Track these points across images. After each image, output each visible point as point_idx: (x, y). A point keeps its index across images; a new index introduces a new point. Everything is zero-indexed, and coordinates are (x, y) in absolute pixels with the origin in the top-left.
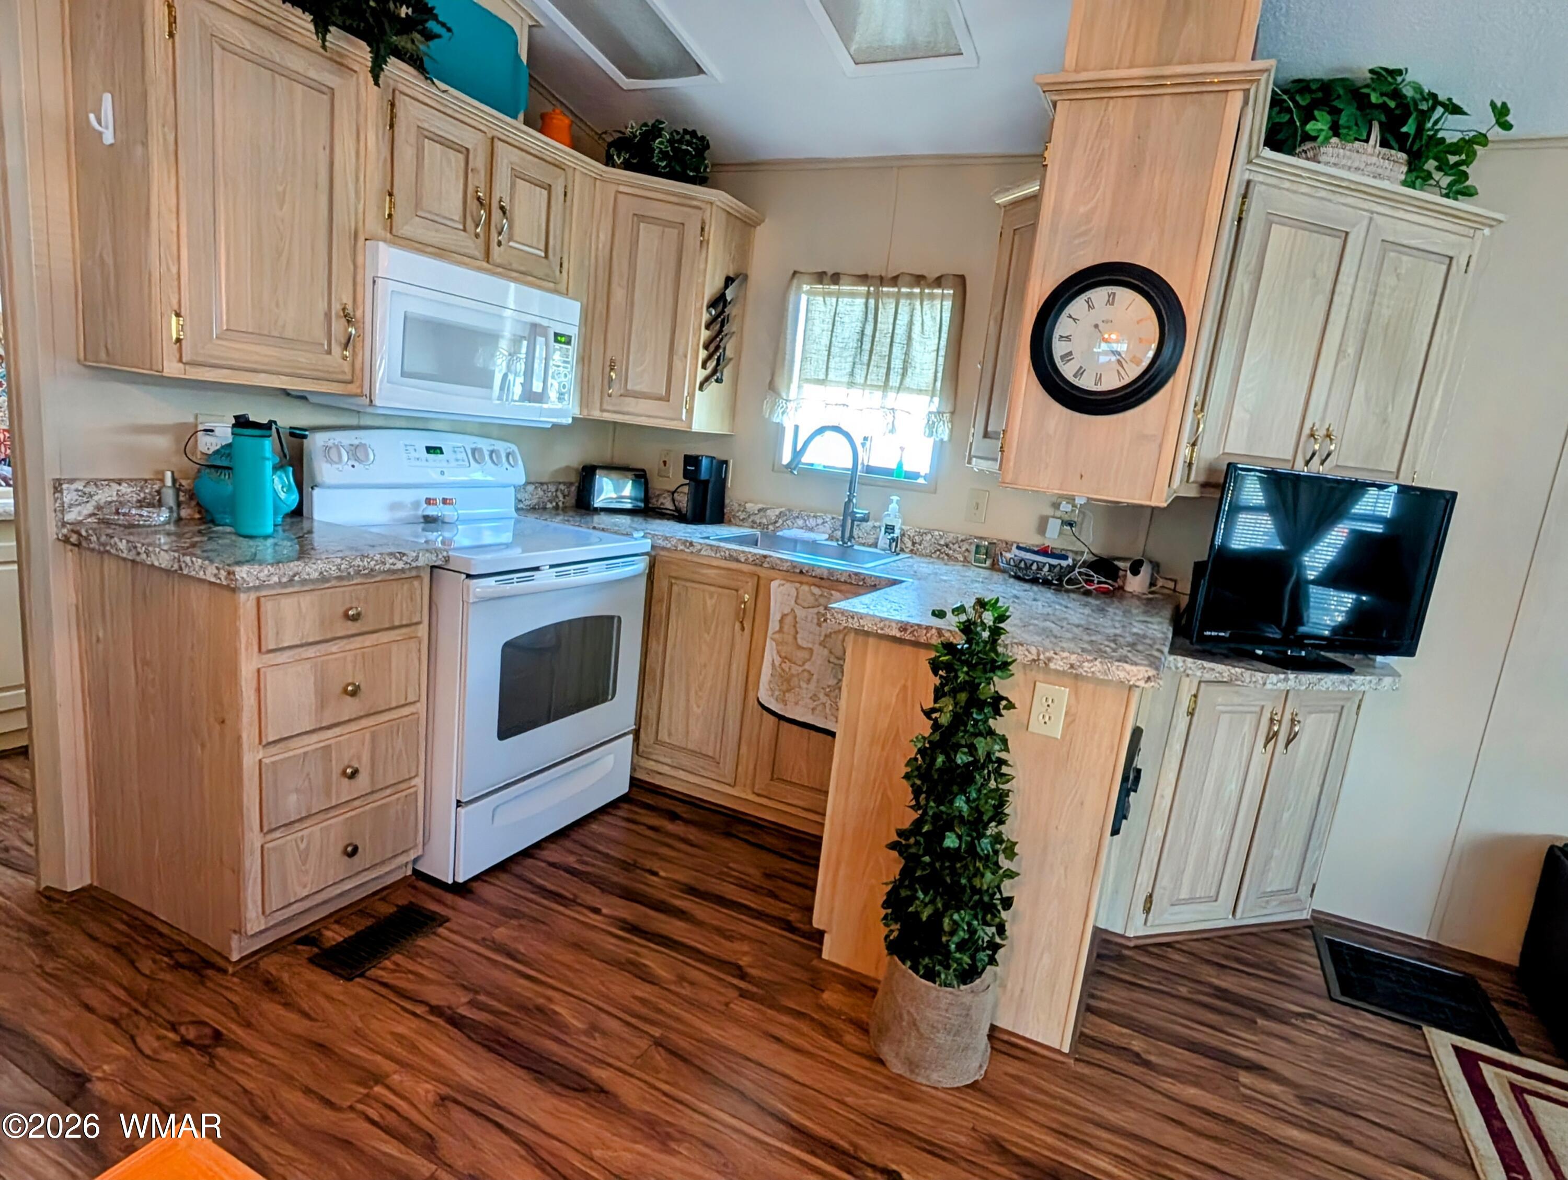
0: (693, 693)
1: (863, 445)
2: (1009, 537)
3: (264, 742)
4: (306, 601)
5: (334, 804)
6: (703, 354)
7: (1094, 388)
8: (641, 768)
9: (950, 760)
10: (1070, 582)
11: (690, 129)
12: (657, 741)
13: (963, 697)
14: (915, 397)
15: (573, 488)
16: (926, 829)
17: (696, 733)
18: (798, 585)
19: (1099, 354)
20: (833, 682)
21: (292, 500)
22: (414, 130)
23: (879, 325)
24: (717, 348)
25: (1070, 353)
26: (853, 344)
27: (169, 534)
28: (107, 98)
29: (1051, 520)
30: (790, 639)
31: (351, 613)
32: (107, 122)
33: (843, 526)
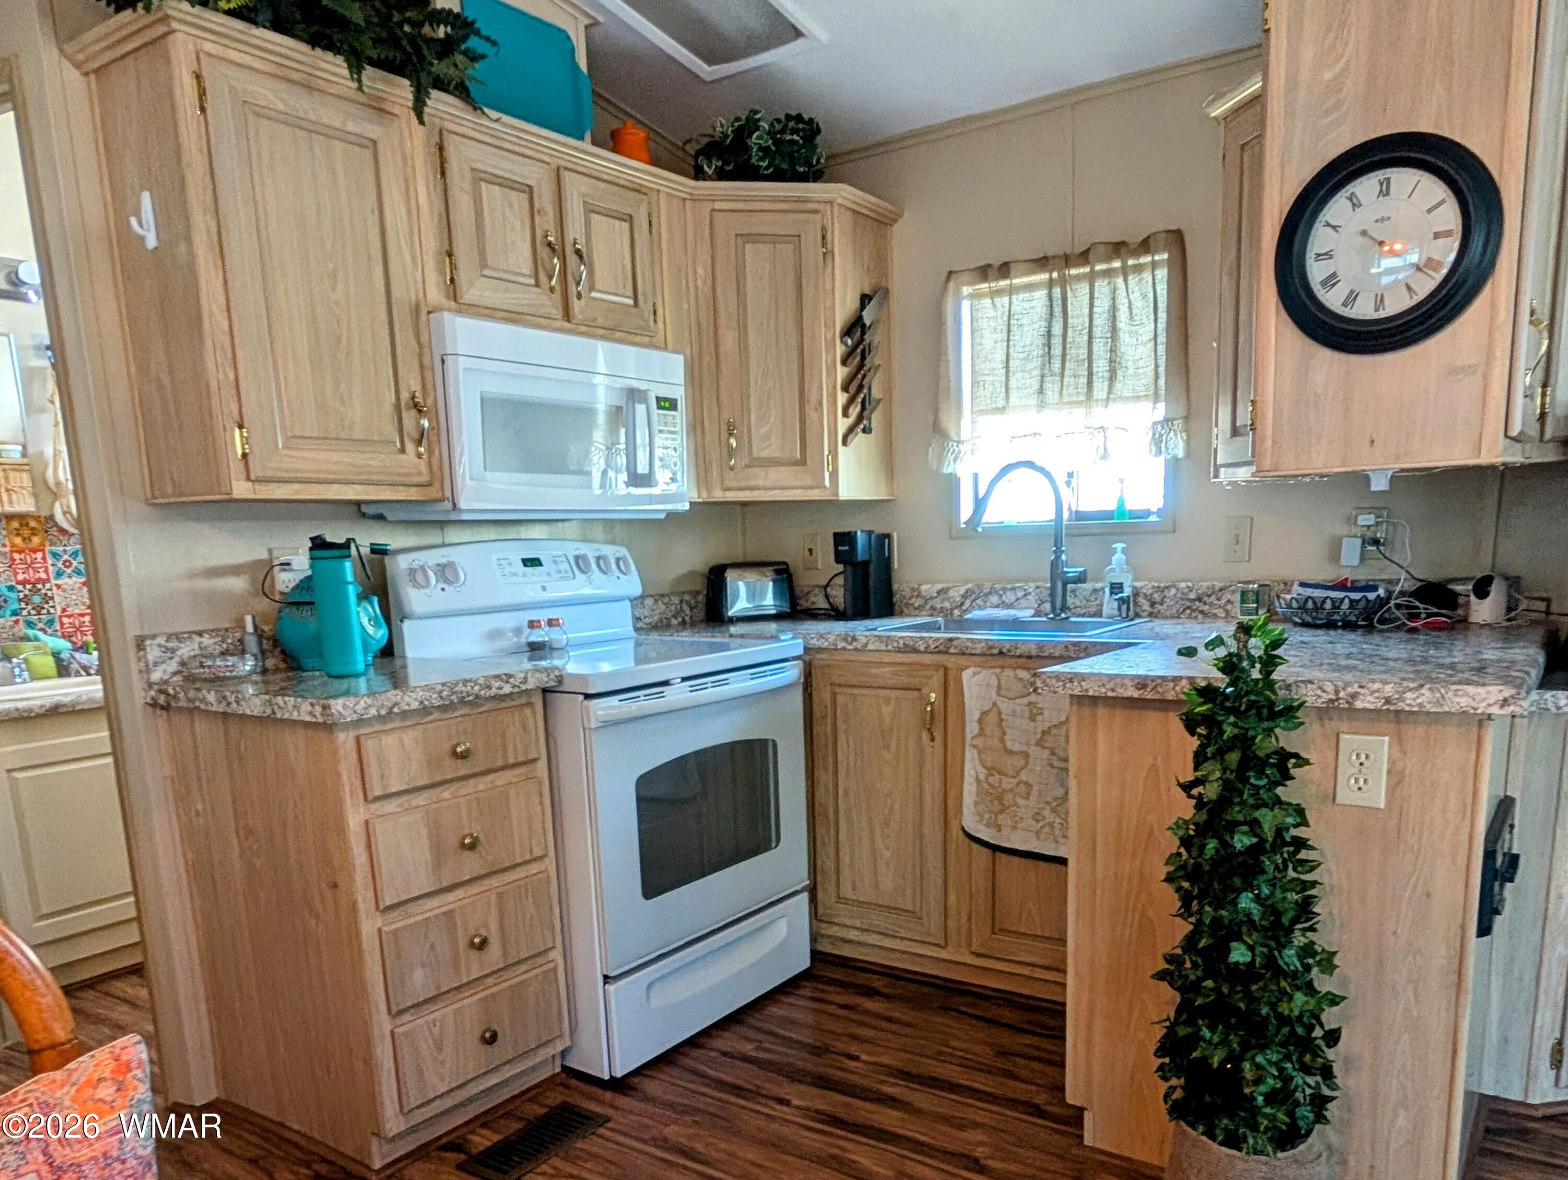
0: (878, 830)
1: (1068, 483)
2: (1285, 572)
3: (382, 907)
4: (410, 737)
5: (465, 980)
6: (842, 398)
7: (1376, 316)
8: (822, 936)
9: (1225, 845)
10: (1382, 621)
11: (794, 113)
12: (840, 899)
13: (1233, 757)
14: (1131, 406)
15: (701, 598)
16: (1203, 943)
17: (887, 881)
18: (998, 670)
19: (1379, 275)
20: (1059, 792)
21: (380, 634)
22: (468, 175)
23: (1070, 321)
24: (860, 387)
25: (1334, 275)
26: (1038, 351)
27: (256, 683)
28: (146, 197)
29: (1345, 541)
30: (996, 742)
31: (459, 750)
32: (148, 222)
33: (1052, 595)
